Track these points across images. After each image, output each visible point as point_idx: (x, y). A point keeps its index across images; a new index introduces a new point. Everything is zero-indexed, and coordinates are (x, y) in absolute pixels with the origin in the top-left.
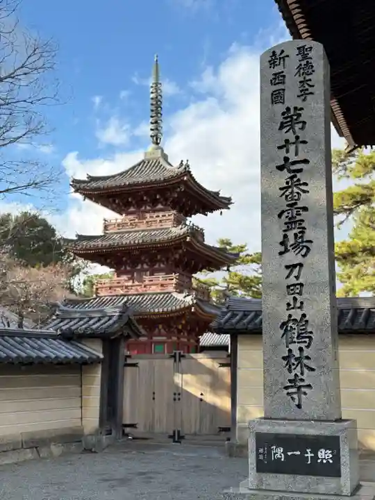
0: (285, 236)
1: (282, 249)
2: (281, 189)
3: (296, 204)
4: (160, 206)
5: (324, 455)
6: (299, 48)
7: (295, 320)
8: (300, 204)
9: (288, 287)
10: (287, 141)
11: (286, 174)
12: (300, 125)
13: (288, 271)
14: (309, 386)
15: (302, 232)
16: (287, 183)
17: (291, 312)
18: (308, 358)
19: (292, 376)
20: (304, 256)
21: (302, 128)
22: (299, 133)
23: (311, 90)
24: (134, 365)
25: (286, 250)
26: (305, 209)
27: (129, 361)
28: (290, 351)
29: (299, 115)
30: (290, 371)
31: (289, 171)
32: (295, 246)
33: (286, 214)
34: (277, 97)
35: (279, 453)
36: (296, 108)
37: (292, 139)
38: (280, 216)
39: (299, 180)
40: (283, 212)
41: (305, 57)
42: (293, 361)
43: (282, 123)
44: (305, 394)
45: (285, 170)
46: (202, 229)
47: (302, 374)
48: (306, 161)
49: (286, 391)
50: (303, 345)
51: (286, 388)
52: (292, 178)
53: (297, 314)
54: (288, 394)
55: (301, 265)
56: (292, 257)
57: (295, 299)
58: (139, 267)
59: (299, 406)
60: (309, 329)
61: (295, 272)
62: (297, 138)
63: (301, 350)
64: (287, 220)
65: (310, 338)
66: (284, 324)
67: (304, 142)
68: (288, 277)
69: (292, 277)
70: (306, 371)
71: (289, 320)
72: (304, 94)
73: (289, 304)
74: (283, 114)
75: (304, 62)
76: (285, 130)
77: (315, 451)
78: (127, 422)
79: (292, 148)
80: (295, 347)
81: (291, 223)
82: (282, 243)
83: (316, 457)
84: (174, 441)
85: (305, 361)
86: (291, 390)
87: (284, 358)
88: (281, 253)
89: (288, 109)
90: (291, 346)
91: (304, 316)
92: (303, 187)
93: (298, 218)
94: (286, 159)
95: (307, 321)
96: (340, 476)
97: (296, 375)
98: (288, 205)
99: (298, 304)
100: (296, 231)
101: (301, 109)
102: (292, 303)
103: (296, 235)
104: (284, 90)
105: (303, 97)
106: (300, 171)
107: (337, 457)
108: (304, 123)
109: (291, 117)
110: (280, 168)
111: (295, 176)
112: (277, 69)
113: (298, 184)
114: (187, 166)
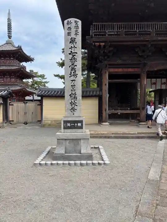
0: (71, 72)
1: (70, 76)
2: (70, 60)
3: (74, 64)
4: (12, 59)
5: (79, 124)
6: (75, 21)
7: (73, 94)
8: (75, 64)
9: (72, 86)
10: (71, 47)
11: (71, 56)
12: (75, 43)
13: (71, 82)
14: (76, 109)
15: (75, 72)
16: (72, 58)
17: (72, 92)
18: (76, 103)
19: (72, 107)
20: (76, 78)
21: (75, 44)
22: (75, 45)
23: (78, 33)
24: (13, 105)
25: (71, 76)
26: (76, 66)
27: (11, 104)
28: (72, 101)
29: (75, 40)
30: (72, 106)
31: (72, 55)
32: (73, 75)
33: (71, 67)
34: (69, 34)
35: (69, 125)
36: (74, 38)
37: (73, 47)
38: (69, 67)
39: (74, 58)
40: (70, 66)
41: (77, 24)
42: (72, 104)
43: (70, 42)
44: (75, 111)
45: (71, 55)
46: (25, 67)
47: (74, 107)
48: (77, 53)
49: (70, 111)
50: (75, 100)
51: (70, 110)
52: (73, 57)
53: (74, 92)
54: (71, 111)
55: (75, 80)
56: (72, 78)
57: (73, 89)
58: (6, 77)
59: (73, 114)
60: (77, 96)
61: (73, 82)
62: (74, 46)
63: (74, 101)
64: (71, 68)
65: (77, 98)
66: (70, 95)
67: (76, 48)
68: (71, 83)
69: (72, 83)
70: (75, 106)
71: (72, 94)
72: (76, 34)
73: (72, 90)
74: (71, 39)
75: (76, 25)
76: (71, 44)
77: (77, 124)
78: (11, 120)
79: (73, 49)
80: (73, 100)
81: (72, 69)
82: (70, 74)
83: (77, 125)
84: (25, 124)
85: (75, 104)
86: (72, 111)
87: (70, 103)
88: (70, 77)
89: (72, 38)
90: (72, 100)
91: (75, 93)
92: (76, 60)
93: (74, 68)
94: (71, 52)
95: (76, 94)
96: (83, 129)
97: (73, 107)
98: (72, 64)
99: (74, 90)
100: (74, 71)
101: (75, 38)
103: (74, 72)
104: (71, 32)
105: (76, 35)
106: (75, 55)
107: (82, 125)
108: (76, 42)
109: (73, 40)
110: (70, 54)
111: (74, 57)
112: (69, 26)
113: (74, 59)
114: (21, 47)
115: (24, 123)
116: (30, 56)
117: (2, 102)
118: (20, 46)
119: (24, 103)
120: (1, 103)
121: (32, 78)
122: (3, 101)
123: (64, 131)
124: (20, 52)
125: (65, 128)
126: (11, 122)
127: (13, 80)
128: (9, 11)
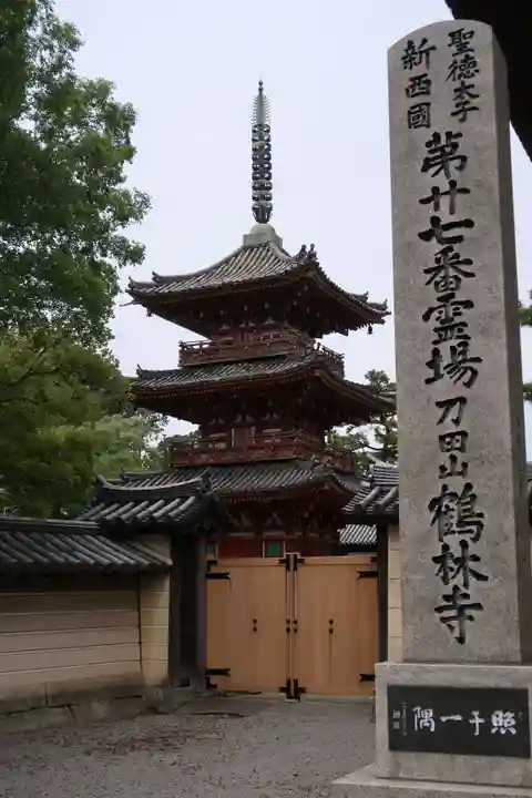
0: (436, 353)
1: (431, 373)
2: (427, 271)
3: (453, 295)
5: (503, 721)
6: (451, 35)
7: (454, 495)
8: (460, 297)
9: (442, 438)
10: (436, 190)
11: (435, 247)
12: (457, 163)
13: (442, 411)
14: (478, 606)
15: (464, 344)
16: (438, 261)
17: (447, 481)
18: (475, 558)
19: (448, 590)
20: (468, 385)
21: (460, 168)
22: (455, 175)
23: (474, 102)
24: (224, 576)
25: (438, 376)
26: (468, 304)
27: (214, 570)
28: (446, 547)
29: (455, 146)
30: (445, 580)
31: (441, 241)
32: (452, 368)
33: (435, 314)
34: (417, 117)
35: (426, 718)
36: (449, 135)
37: (445, 187)
38: (426, 317)
39: (457, 256)
40: (431, 310)
41: (462, 48)
42: (451, 564)
43: (427, 160)
44: (471, 618)
45: (434, 241)
46: (340, 357)
47: (466, 585)
48: (468, 224)
49: (437, 615)
50: (467, 537)
51: (440, 610)
52: (444, 252)
53: (456, 485)
54: (444, 620)
55: (462, 400)
56: (446, 388)
57: (453, 459)
58: (239, 419)
59: (461, 640)
60: (477, 510)
61: (454, 413)
62: (453, 184)
63: (464, 544)
64: (438, 325)
65: (480, 525)
66: (435, 502)
67: (465, 191)
68: (441, 421)
69: (448, 419)
70: (472, 580)
71: (444, 495)
72: (462, 110)
73: (443, 468)
74: (428, 144)
75: (462, 57)
76: (433, 170)
77: (487, 715)
78: (212, 665)
79: (444, 201)
80: (453, 541)
81: (446, 328)
82: (431, 364)
83: (487, 726)
84: (289, 697)
85: (471, 564)
86: (446, 614)
87: (435, 560)
88: (429, 381)
89: (437, 136)
90: (448, 539)
91: (468, 486)
92: (464, 268)
93: (457, 320)
94: (435, 221)
95: (474, 496)
96: (529, 756)
97: (456, 588)
98: (439, 299)
99: (459, 468)
100: (454, 342)
101: (459, 135)
102: (448, 465)
103: (453, 349)
104: (428, 104)
105: (461, 116)
106: (459, 239)
107: (523, 725)
108: (464, 159)
109: (442, 149)
110: (426, 236)
111: (451, 249)
112: (418, 71)
113: (457, 261)
114: (312, 255)
115: (282, 690)
116: (364, 298)
117: (170, 562)
118: (308, 249)
119: (282, 562)
120: (164, 564)
121: (378, 419)
122: (172, 557)
123: (397, 766)
124: (309, 281)
125: (397, 743)
126: (214, 680)
127: (269, 437)
128: (261, 90)
